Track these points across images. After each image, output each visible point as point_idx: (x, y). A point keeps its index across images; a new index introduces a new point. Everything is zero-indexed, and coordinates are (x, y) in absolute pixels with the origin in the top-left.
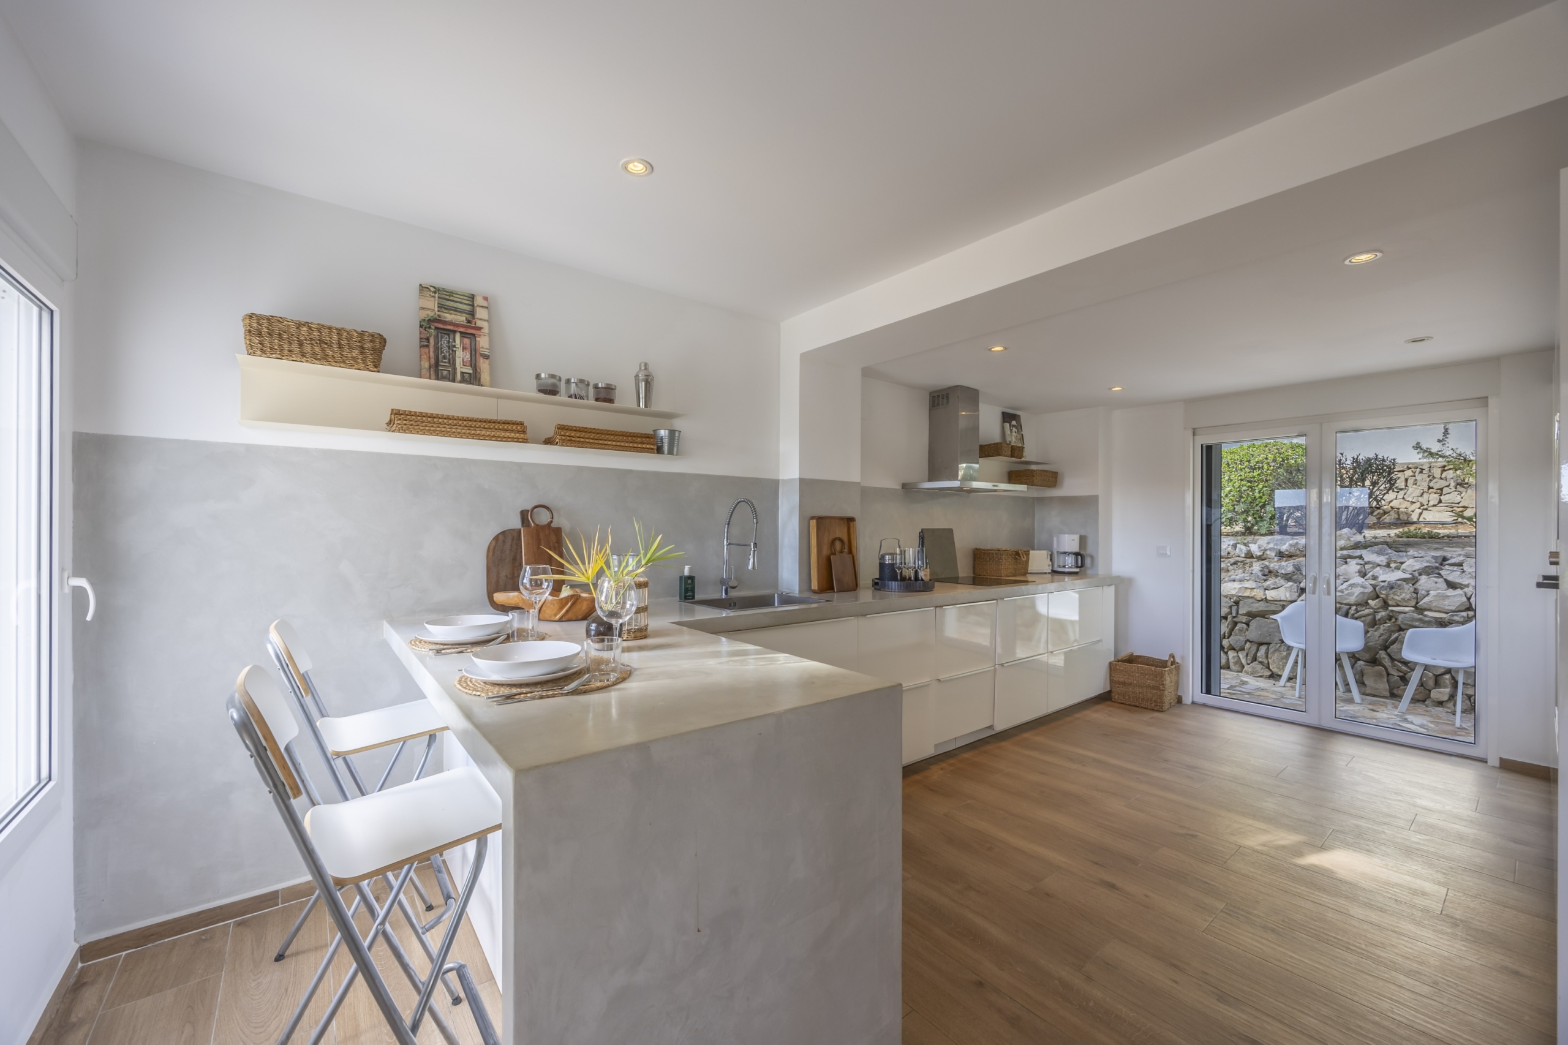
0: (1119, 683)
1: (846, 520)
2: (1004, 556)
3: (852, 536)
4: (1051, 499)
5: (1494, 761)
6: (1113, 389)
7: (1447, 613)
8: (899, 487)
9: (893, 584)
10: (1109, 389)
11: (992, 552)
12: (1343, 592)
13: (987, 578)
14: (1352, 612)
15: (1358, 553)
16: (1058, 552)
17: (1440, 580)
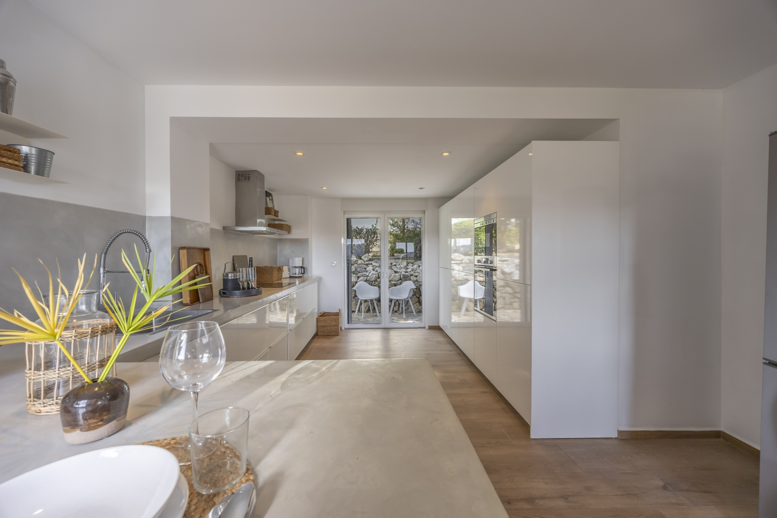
0: (321, 327)
1: (202, 250)
2: (274, 270)
3: (207, 261)
4: (286, 240)
5: (427, 327)
6: (323, 188)
7: (396, 281)
8: (220, 228)
9: (237, 292)
10: (321, 188)
11: (267, 268)
12: (370, 277)
13: (265, 283)
14: (373, 284)
15: (370, 262)
16: (292, 267)
17: (393, 271)
